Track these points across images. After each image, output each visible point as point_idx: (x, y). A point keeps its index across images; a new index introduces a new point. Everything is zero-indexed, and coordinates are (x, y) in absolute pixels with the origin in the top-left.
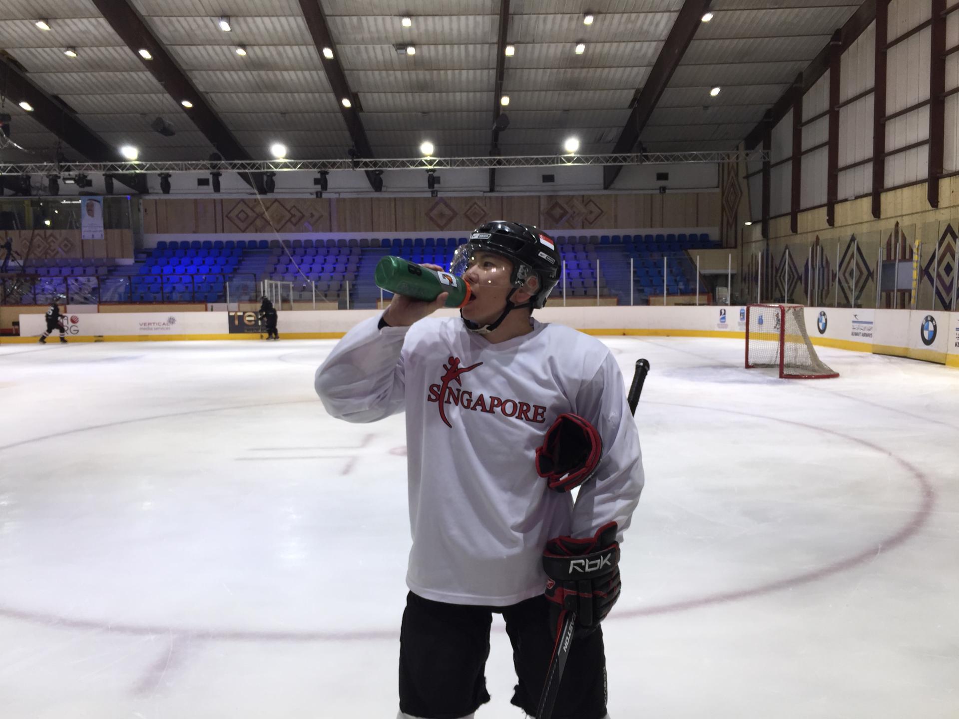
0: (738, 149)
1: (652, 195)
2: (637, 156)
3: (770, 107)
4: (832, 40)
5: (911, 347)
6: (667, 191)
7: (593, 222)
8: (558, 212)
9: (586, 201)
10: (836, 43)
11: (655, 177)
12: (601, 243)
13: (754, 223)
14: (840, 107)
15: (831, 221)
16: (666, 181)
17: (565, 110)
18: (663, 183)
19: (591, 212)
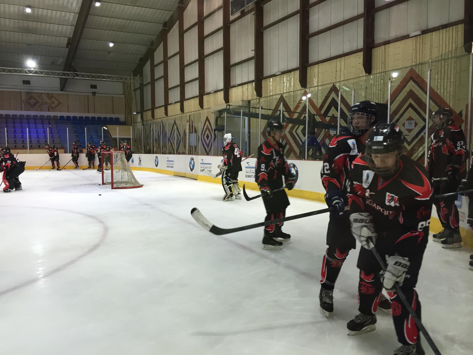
0: (130, 76)
1: (88, 96)
2: (71, 73)
3: (142, 56)
4: (163, 26)
5: (187, 172)
6: (96, 94)
7: (54, 108)
8: (32, 101)
9: (50, 96)
10: (165, 28)
11: (90, 86)
12: (60, 120)
13: (137, 113)
14: (168, 59)
15: (166, 113)
16: (95, 89)
17: (29, 44)
18: (94, 90)
19: (53, 103)
